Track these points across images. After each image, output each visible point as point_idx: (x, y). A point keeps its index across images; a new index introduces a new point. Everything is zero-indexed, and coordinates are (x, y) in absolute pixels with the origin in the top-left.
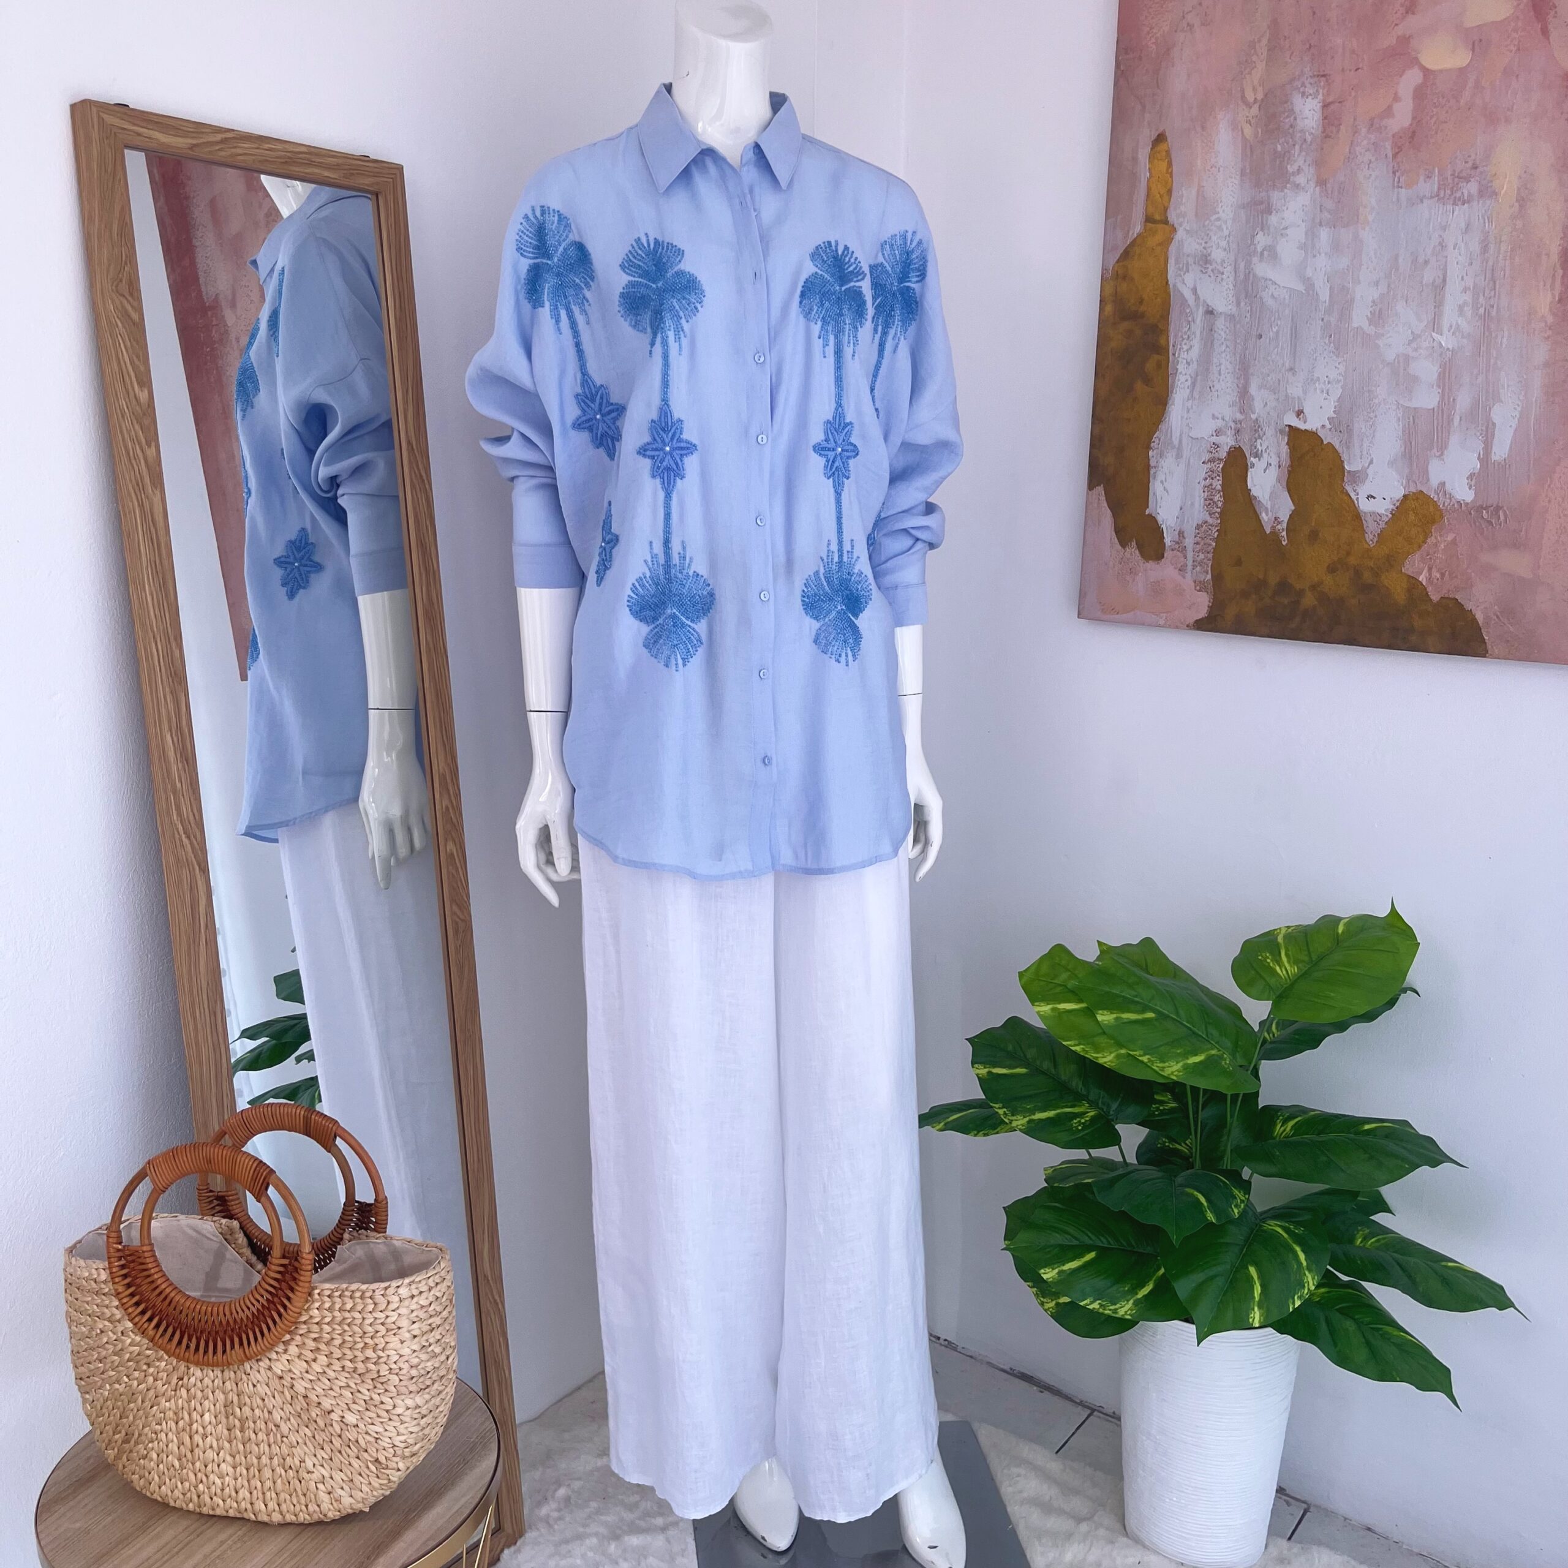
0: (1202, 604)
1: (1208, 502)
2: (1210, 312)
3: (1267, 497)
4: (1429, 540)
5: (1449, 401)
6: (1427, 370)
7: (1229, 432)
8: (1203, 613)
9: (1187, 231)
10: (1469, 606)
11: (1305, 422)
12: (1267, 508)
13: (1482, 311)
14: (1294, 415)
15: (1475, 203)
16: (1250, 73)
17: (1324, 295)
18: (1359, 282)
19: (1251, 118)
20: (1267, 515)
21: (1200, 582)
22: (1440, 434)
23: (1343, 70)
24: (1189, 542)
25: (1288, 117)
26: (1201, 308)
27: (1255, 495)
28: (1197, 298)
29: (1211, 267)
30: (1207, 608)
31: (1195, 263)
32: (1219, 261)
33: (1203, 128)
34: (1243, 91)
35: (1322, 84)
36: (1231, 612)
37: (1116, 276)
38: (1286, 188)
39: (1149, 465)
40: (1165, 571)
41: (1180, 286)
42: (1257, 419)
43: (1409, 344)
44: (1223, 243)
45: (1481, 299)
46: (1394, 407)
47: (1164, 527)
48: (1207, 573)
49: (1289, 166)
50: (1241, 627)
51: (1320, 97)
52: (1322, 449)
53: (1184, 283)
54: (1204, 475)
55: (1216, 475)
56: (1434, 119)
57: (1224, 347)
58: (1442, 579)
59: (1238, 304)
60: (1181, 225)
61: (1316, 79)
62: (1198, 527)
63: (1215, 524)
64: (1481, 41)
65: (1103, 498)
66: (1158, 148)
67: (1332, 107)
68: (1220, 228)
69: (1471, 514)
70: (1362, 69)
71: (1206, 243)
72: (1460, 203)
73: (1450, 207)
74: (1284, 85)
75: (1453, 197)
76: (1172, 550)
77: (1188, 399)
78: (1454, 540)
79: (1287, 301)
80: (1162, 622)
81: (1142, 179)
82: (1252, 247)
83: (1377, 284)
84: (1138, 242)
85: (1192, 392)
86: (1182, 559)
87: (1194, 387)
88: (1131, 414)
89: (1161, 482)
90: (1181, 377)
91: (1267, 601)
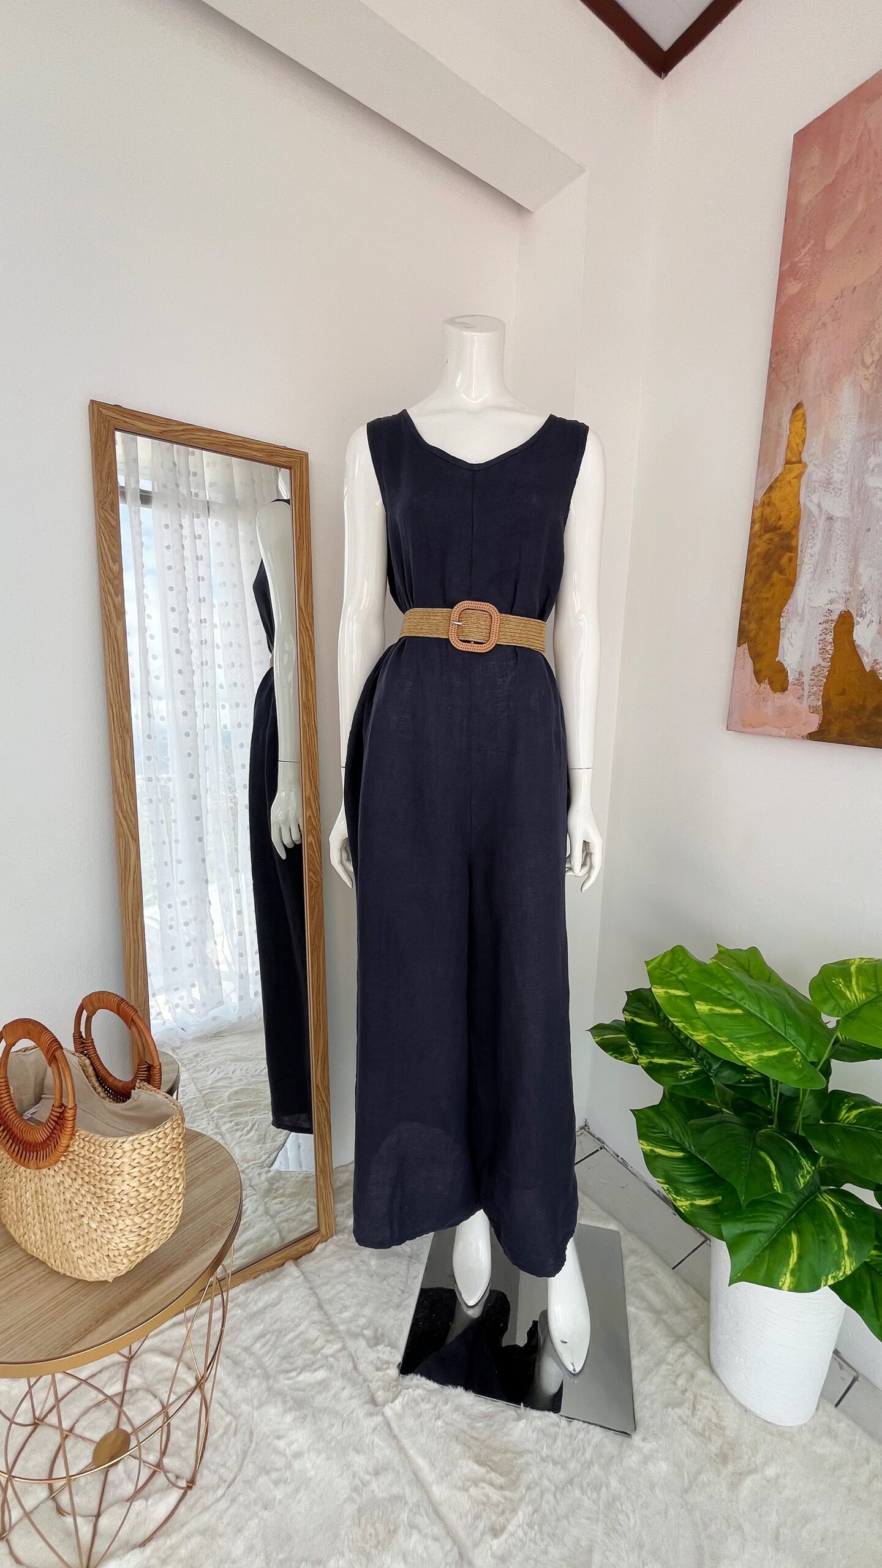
0: (814, 722)
1: (821, 651)
2: (831, 518)
3: (868, 644)
7: (840, 601)
8: (814, 728)
9: (815, 465)
12: (867, 653)
16: (869, 344)
19: (868, 376)
20: (868, 658)
21: (813, 707)
24: (806, 679)
26: (823, 518)
27: (859, 643)
28: (821, 510)
29: (832, 487)
30: (817, 724)
31: (820, 486)
32: (839, 481)
33: (831, 391)
34: (863, 358)
36: (835, 728)
37: (763, 504)
39: (780, 628)
40: (788, 699)
41: (808, 504)
42: (863, 590)
44: (843, 469)
47: (788, 669)
48: (819, 700)
50: (843, 738)
53: (811, 501)
54: (820, 633)
55: (828, 632)
57: (840, 540)
59: (853, 508)
60: (811, 461)
62: (814, 669)
63: (826, 666)
65: (747, 651)
66: (796, 414)
68: (841, 458)
71: (829, 470)
76: (794, 685)
77: (810, 581)
80: (784, 734)
81: (784, 436)
82: (865, 467)
84: (779, 479)
85: (813, 576)
86: (801, 691)
87: (816, 571)
88: (769, 595)
89: (788, 638)
90: (806, 566)
91: (864, 720)
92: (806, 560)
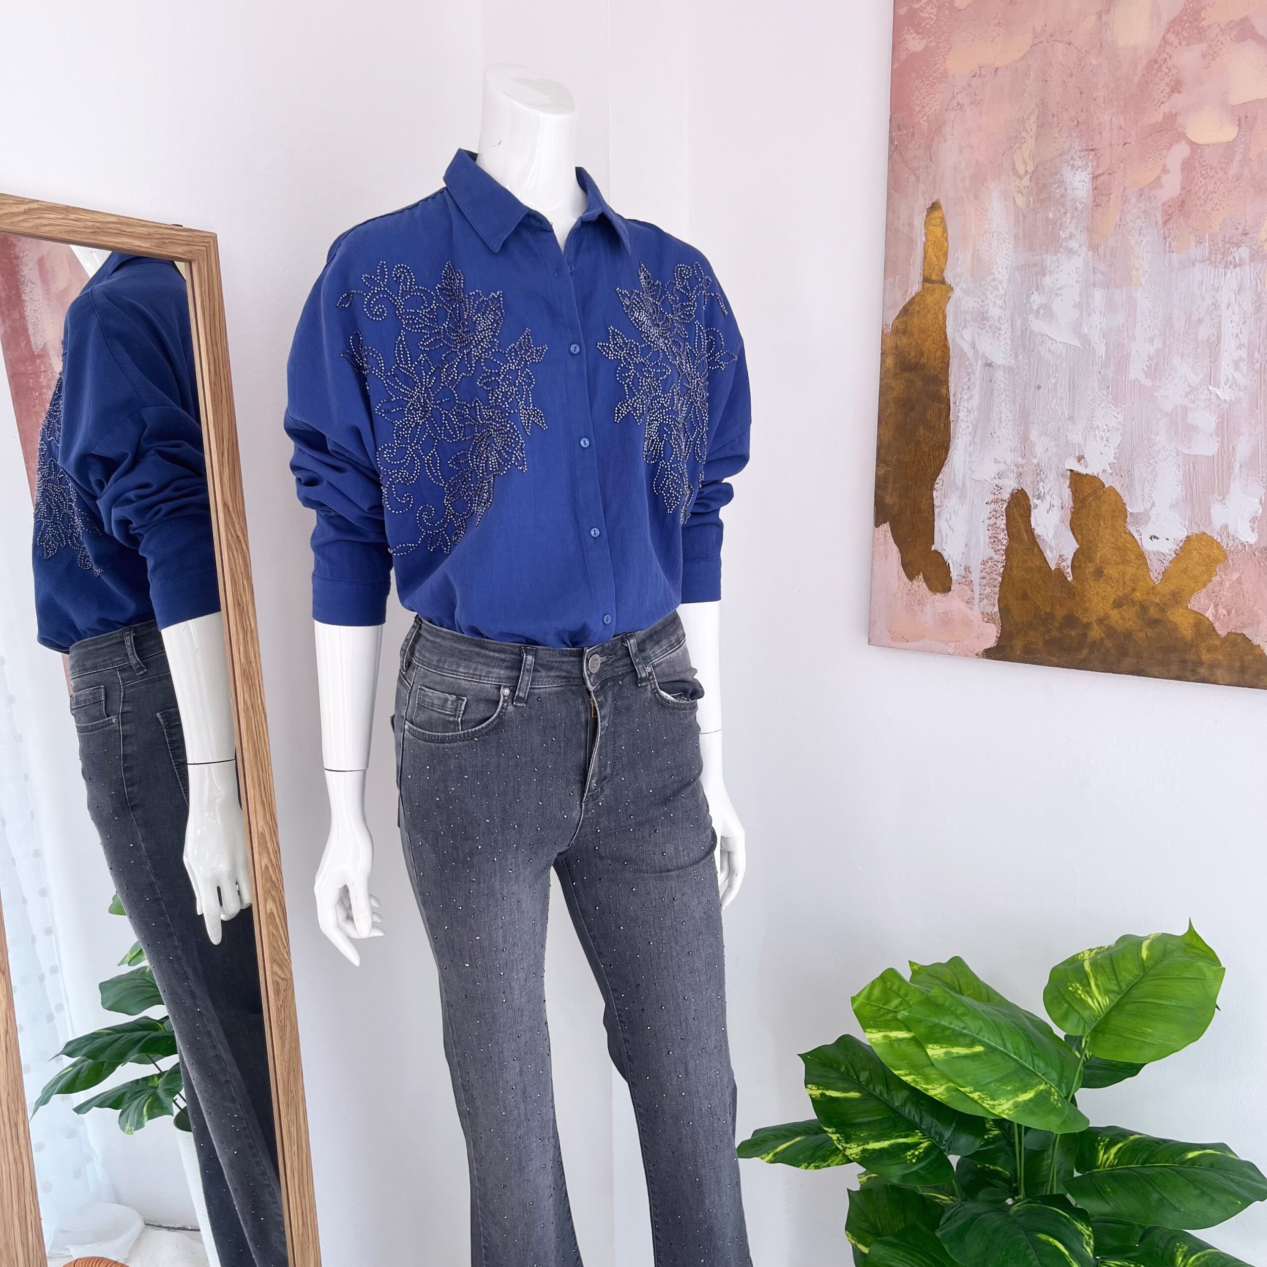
0: (991, 635)
1: (992, 540)
2: (989, 365)
3: (1051, 535)
4: (1214, 579)
5: (1228, 447)
6: (1205, 420)
7: (1011, 475)
8: (991, 643)
9: (963, 290)
10: (1256, 641)
11: (1086, 467)
12: (1051, 547)
13: (1258, 366)
14: (1075, 461)
15: (1247, 267)
16: (1020, 148)
17: (1101, 349)
18: (1135, 339)
19: (1022, 188)
20: (1051, 551)
21: (988, 614)
22: (1221, 479)
23: (1111, 145)
24: (975, 576)
25: (1058, 187)
26: (980, 362)
27: (1039, 534)
28: (976, 352)
29: (988, 324)
30: (995, 638)
31: (972, 319)
32: (996, 318)
33: (976, 197)
34: (1014, 164)
35: (1091, 157)
36: (1018, 644)
37: (897, 331)
38: (1059, 251)
39: (933, 505)
40: (952, 603)
41: (960, 341)
42: (1038, 464)
43: (1186, 396)
44: (999, 302)
45: (1257, 355)
46: (1174, 454)
47: (950, 562)
48: (994, 605)
49: (1061, 233)
50: (1030, 657)
51: (1090, 169)
52: (1104, 492)
53: (962, 337)
54: (988, 515)
55: (998, 515)
56: (1202, 189)
57: (1003, 397)
58: (1229, 614)
59: (1016, 357)
60: (958, 284)
61: (1084, 153)
62: (984, 563)
63: (1000, 560)
64: (1246, 117)
65: (889, 534)
66: (932, 216)
67: (1102, 178)
68: (996, 288)
69: (1255, 555)
70: (1130, 143)
71: (983, 301)
72: (1231, 267)
73: (1222, 271)
74: (1053, 159)
75: (1225, 260)
76: (959, 583)
78: (1240, 578)
79: (1064, 356)
80: (951, 651)
81: (919, 246)
82: (1028, 305)
83: (1151, 341)
84: (916, 300)
85: (973, 438)
86: (970, 592)
87: (975, 433)
89: (946, 520)
90: (962, 424)
91: (1055, 633)
92: (962, 415)
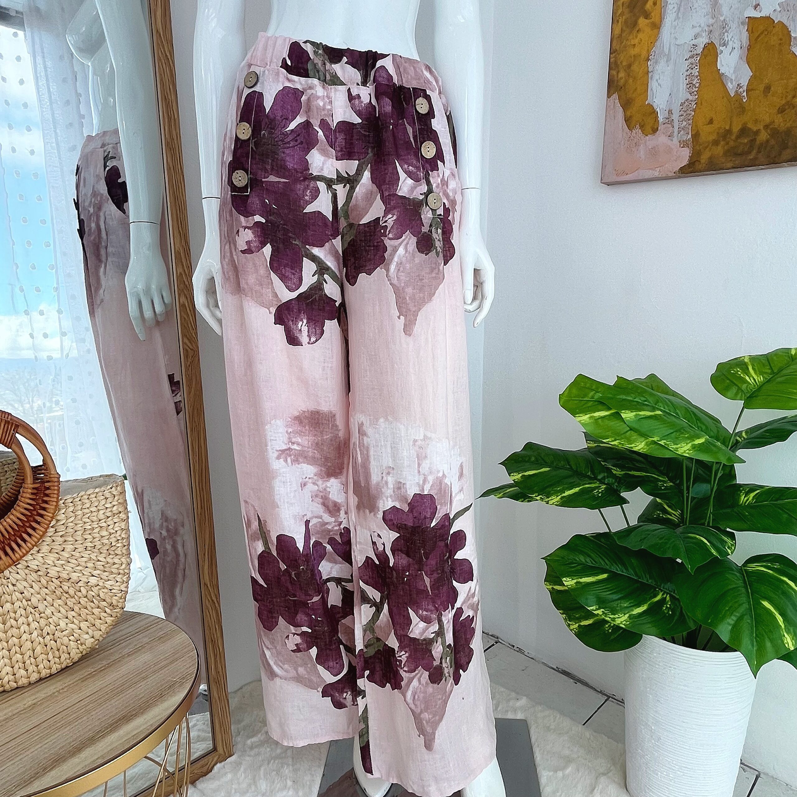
0: (684, 156)
1: (688, 86)
3: (732, 72)
7: (704, 34)
8: (685, 162)
11: (760, 12)
12: (732, 80)
14: (752, 9)
20: (732, 84)
21: (684, 141)
24: (675, 116)
27: (723, 72)
30: (687, 158)
36: (705, 157)
39: (648, 72)
40: (659, 139)
42: (724, 20)
47: (658, 110)
48: (688, 134)
52: (774, 27)
54: (686, 68)
55: (694, 66)
62: (682, 105)
63: (694, 99)
65: (617, 101)
76: (664, 124)
77: (675, 20)
80: (656, 174)
85: (678, 14)
86: (671, 128)
87: (679, 10)
88: (636, 41)
89: (657, 80)
90: (669, 6)
91: (732, 143)
